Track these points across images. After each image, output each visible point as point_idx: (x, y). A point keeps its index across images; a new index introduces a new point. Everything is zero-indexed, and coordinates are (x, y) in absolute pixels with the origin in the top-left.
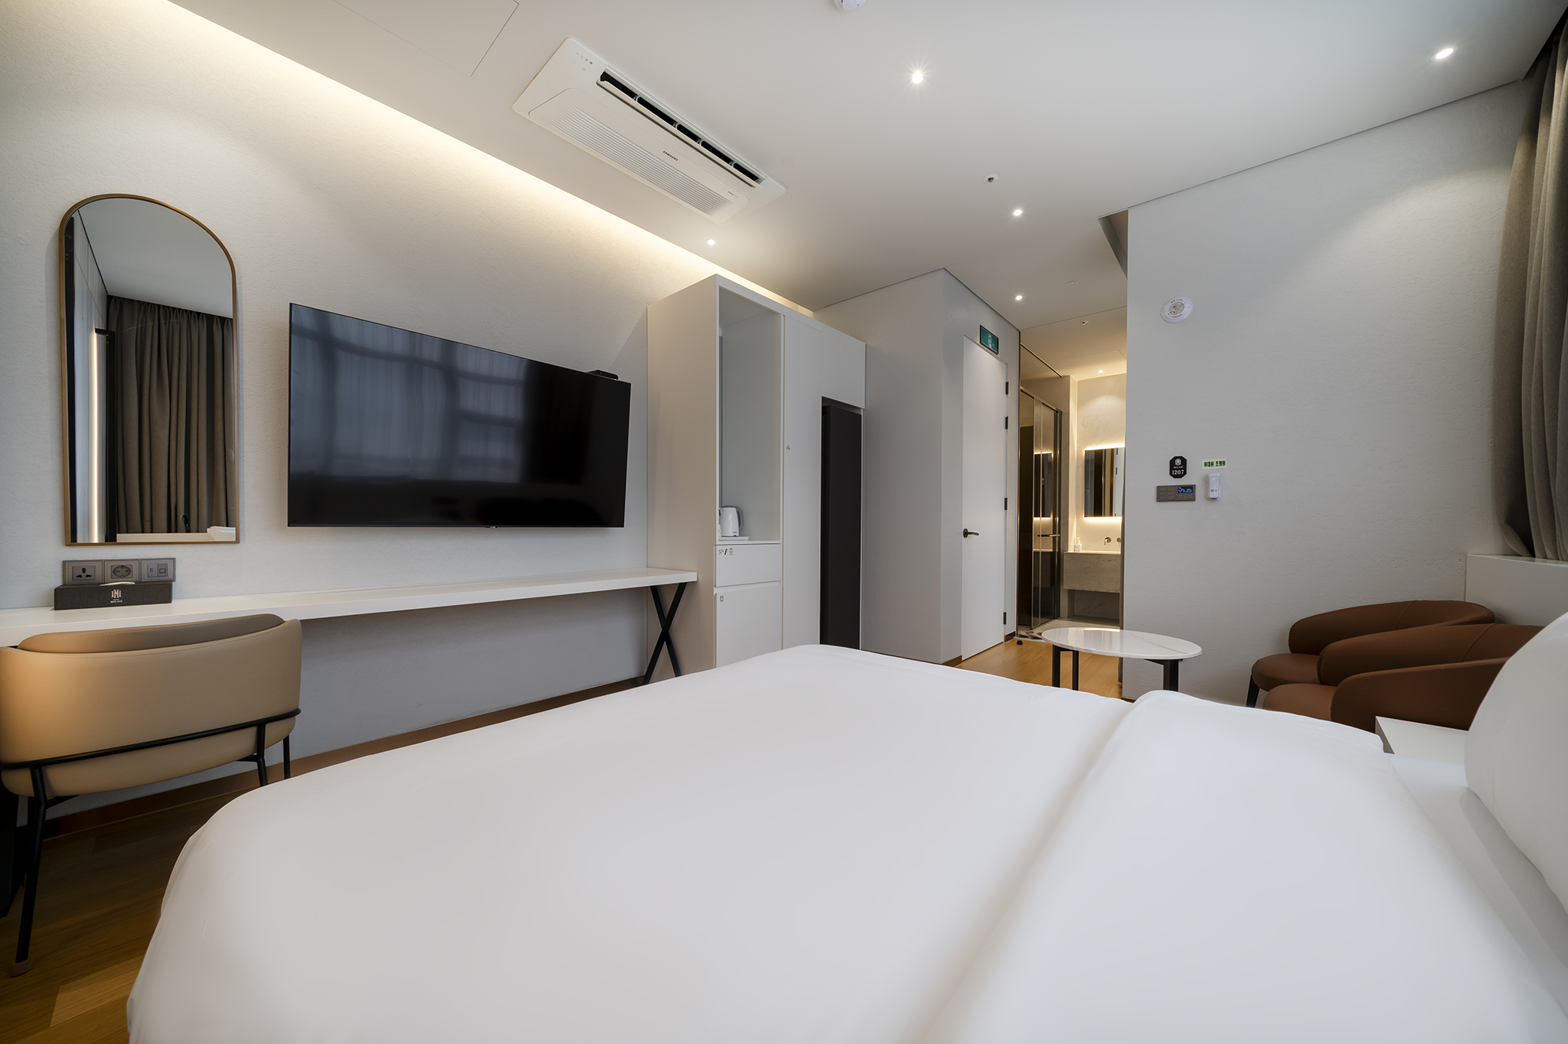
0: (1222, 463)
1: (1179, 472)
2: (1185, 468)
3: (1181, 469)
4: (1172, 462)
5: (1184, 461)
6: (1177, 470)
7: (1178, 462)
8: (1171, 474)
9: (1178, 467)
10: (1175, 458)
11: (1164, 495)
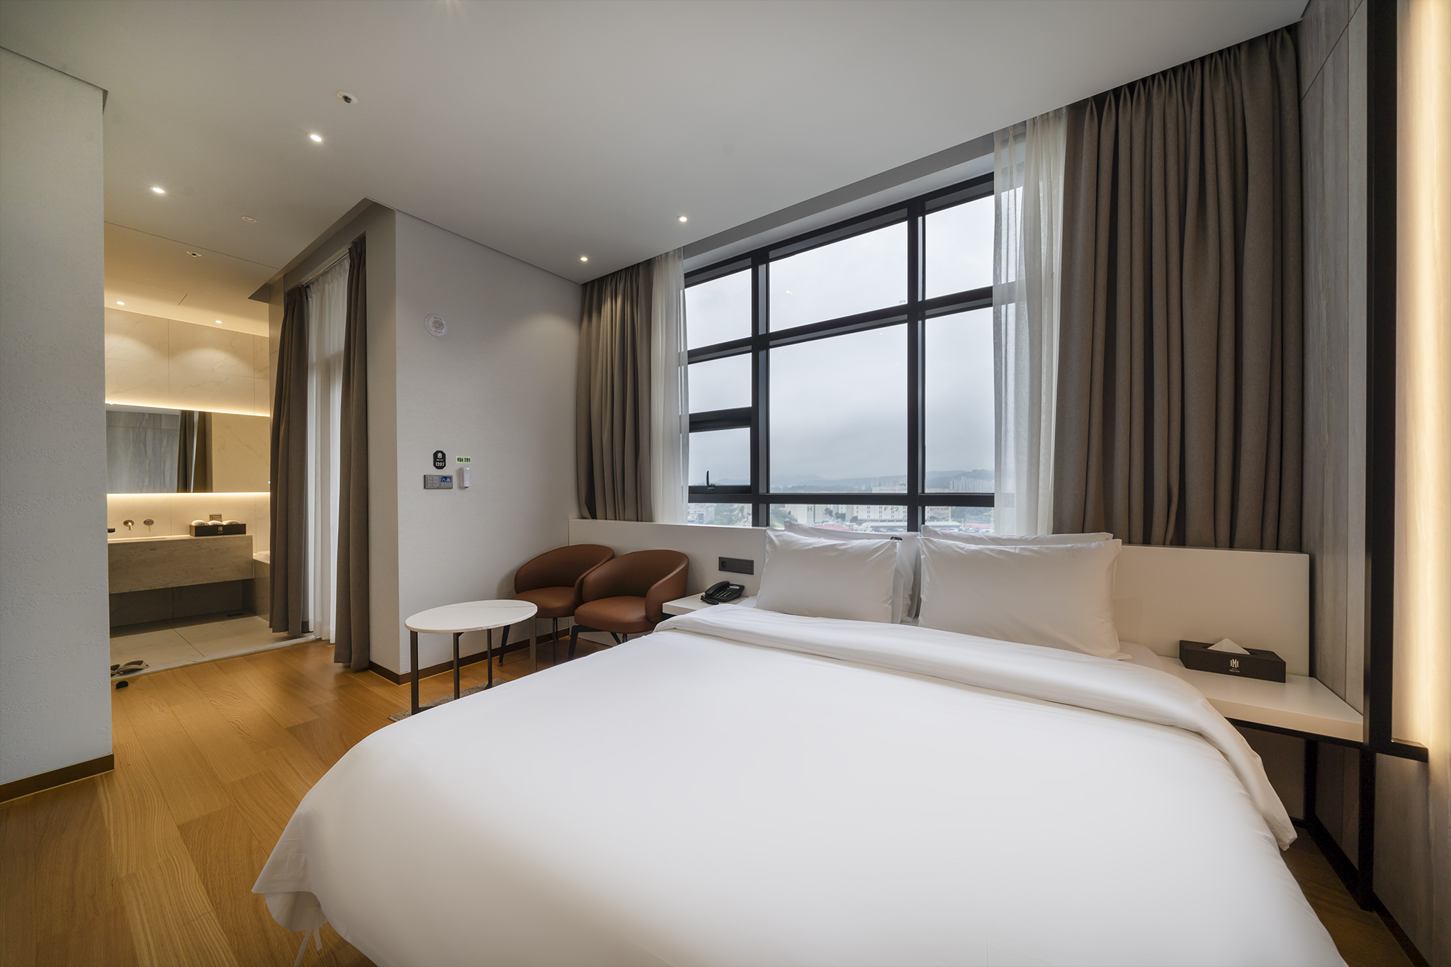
0: (468, 460)
1: (441, 464)
2: (444, 461)
3: (442, 462)
4: (435, 455)
5: (444, 455)
6: (440, 462)
7: (440, 455)
8: (435, 465)
9: (439, 459)
10: (438, 452)
11: (427, 483)
